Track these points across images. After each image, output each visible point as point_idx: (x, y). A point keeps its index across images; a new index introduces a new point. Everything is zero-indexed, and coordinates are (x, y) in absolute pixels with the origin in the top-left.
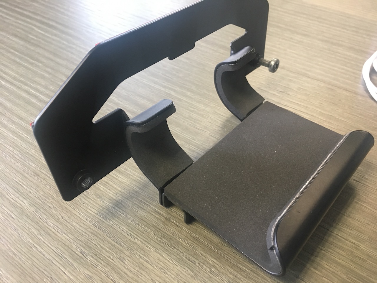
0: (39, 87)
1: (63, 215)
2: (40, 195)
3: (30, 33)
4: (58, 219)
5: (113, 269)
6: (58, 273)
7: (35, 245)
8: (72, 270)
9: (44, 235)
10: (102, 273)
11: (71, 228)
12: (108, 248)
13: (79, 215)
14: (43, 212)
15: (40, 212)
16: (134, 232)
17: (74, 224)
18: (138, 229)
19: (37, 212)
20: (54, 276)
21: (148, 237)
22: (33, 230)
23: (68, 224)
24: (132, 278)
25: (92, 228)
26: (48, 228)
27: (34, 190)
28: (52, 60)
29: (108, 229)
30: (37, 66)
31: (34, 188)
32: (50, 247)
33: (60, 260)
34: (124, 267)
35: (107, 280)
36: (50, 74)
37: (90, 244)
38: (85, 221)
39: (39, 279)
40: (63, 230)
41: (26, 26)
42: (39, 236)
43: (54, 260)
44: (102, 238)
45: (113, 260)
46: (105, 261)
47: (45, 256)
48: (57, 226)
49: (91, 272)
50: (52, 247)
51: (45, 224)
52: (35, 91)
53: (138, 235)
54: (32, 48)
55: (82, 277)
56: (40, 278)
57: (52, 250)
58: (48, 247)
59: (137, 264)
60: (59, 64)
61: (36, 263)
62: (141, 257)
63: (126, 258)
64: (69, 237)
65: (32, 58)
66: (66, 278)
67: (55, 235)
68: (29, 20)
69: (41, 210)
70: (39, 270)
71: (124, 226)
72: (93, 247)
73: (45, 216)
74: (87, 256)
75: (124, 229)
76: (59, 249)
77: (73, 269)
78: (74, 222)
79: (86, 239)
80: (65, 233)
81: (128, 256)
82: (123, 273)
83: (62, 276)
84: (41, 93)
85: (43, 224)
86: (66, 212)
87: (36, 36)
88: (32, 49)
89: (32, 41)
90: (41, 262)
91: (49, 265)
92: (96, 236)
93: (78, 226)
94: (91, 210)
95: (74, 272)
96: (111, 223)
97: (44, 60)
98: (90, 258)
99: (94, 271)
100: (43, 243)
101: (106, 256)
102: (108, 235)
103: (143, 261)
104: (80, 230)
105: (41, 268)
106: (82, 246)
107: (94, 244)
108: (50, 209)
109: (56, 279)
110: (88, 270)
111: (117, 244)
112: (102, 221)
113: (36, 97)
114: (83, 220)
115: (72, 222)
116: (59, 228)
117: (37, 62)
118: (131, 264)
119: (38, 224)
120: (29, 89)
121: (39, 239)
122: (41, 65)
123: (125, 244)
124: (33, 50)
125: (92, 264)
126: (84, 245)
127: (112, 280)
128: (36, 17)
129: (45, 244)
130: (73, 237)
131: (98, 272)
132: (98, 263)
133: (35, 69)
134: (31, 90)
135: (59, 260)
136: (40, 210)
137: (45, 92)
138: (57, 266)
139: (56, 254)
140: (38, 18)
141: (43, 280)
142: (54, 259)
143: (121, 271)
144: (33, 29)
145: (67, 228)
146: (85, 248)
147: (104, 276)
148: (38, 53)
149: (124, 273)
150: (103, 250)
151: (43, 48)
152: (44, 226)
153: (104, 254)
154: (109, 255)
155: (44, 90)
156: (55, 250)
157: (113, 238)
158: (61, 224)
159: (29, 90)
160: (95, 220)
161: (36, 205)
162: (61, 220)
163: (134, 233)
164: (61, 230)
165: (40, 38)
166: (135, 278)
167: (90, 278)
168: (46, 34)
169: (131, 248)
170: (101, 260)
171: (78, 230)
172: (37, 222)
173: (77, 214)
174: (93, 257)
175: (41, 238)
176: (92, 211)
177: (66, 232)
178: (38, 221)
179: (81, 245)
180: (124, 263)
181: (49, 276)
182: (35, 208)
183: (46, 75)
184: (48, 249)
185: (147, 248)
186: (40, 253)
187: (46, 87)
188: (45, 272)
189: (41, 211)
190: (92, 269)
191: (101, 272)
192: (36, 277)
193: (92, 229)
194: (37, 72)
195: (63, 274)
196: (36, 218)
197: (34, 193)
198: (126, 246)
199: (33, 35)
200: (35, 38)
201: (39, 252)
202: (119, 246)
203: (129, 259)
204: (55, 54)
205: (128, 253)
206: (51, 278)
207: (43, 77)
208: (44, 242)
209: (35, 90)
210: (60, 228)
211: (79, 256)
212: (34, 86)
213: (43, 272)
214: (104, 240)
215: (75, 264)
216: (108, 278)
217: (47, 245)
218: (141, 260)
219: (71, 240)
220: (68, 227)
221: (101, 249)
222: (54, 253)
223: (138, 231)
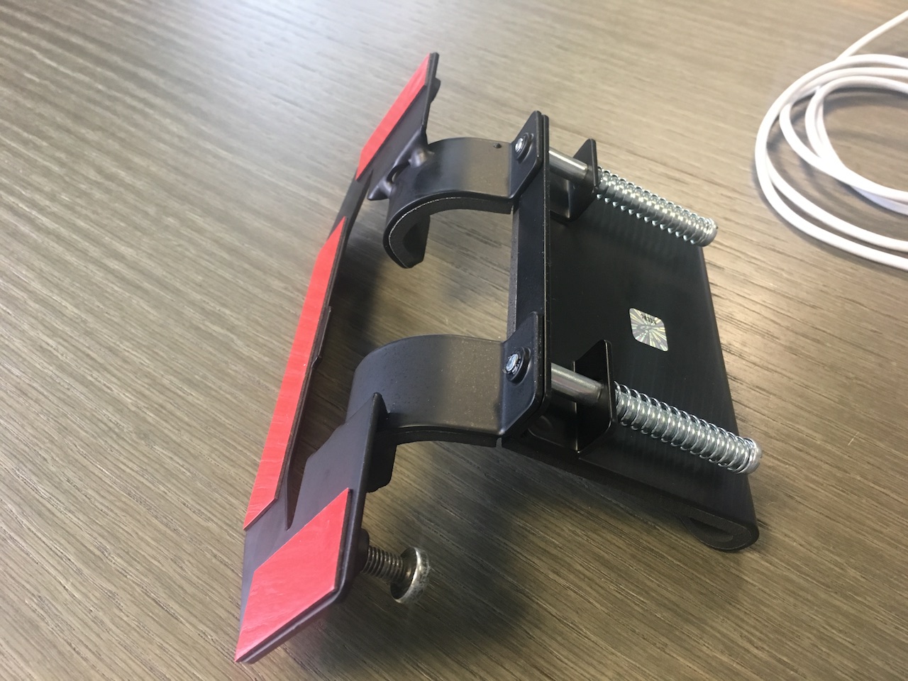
0: (38, 197)
1: (70, 474)
2: (27, 434)
3: (27, 68)
4: (59, 483)
5: (158, 578)
6: (52, 588)
7: (12, 534)
8: (80, 583)
9: (30, 514)
10: (136, 587)
11: (84, 500)
12: (152, 538)
13: (100, 475)
14: (30, 470)
15: (25, 469)
16: (208, 507)
17: (90, 492)
18: (215, 501)
19: (18, 470)
20: (44, 593)
21: (234, 516)
22: (9, 505)
23: (79, 493)
24: (193, 596)
25: (124, 499)
26: (38, 500)
27: (15, 424)
28: (68, 131)
29: (156, 501)
30: (37, 148)
31: (15, 421)
32: (40, 539)
33: (59, 563)
34: (179, 574)
35: (144, 599)
36: (62, 164)
37: (119, 532)
38: (111, 487)
39: (15, 599)
40: (66, 504)
41: (19, 51)
42: (20, 518)
43: (46, 563)
44: (141, 520)
45: (159, 562)
46: (144, 565)
47: (29, 556)
48: (57, 496)
49: (115, 586)
50: (44, 539)
51: (33, 493)
52: (28, 207)
53: (214, 512)
54: (29, 104)
55: (97, 594)
56: (19, 597)
57: (43, 545)
58: (36, 539)
59: (205, 570)
60: (83, 140)
61: (13, 570)
62: (215, 556)
63: (185, 557)
64: (79, 519)
65: (26, 128)
66: (68, 597)
67: (51, 516)
68: (24, 34)
69: (27, 465)
70: (18, 582)
71: (188, 495)
72: (123, 538)
73: (34, 478)
74: (109, 554)
75: (187, 501)
76: (58, 542)
77: (81, 581)
78: (91, 488)
79: (110, 523)
80: (70, 511)
81: (189, 554)
82: (177, 587)
83: (60, 593)
84: (41, 210)
85: (29, 493)
86: (75, 469)
87: (39, 75)
88: (29, 106)
89: (30, 87)
90: (21, 568)
91: (36, 573)
92: (131, 516)
93: (97, 497)
94: (125, 464)
95: (83, 585)
96: (163, 489)
97: (52, 133)
98: (116, 558)
99: (121, 583)
100: (27, 531)
101: (146, 556)
102: (155, 513)
103: (218, 563)
104: (101, 503)
105: (22, 578)
106: (103, 537)
107: (127, 532)
108: (45, 462)
109: (48, 600)
110: (109, 581)
111: (171, 530)
112: (146, 485)
113: (31, 221)
114: (109, 485)
115: (87, 489)
116: (60, 501)
117: (37, 138)
118: (194, 569)
119: (21, 493)
120: (17, 201)
121: (20, 523)
122: (45, 144)
123: (186, 531)
124: (29, 109)
125: (118, 571)
126: (106, 534)
127: (154, 600)
128: (41, 26)
129: (31, 534)
130: (86, 518)
131: (129, 585)
132: (130, 569)
133: (31, 154)
134: (20, 205)
135: (56, 562)
136: (25, 465)
137: (49, 207)
138: (52, 575)
139: (51, 553)
140: (47, 27)
141: (24, 602)
142: (47, 561)
143: (173, 584)
144: (32, 57)
145: (74, 500)
146: (106, 540)
147: (139, 594)
148: (41, 116)
149: (179, 586)
150: (143, 544)
151: (50, 103)
152: (31, 497)
153: (143, 551)
154: (154, 553)
155: (47, 203)
156: (49, 544)
157: (164, 520)
158: (65, 492)
159: (17, 205)
160: (131, 485)
161: (18, 456)
162: (64, 485)
163: (206, 509)
164: (63, 504)
165: (46, 79)
166: (201, 596)
167: (112, 596)
168: (62, 69)
169: (198, 537)
170: (136, 563)
171: (97, 504)
172: (19, 491)
173: (97, 473)
174: (121, 557)
175: (25, 521)
176: (128, 467)
177: (72, 508)
178: (21, 488)
179: (99, 534)
180: (181, 567)
181: (36, 593)
182: (16, 461)
183: (56, 168)
184: (36, 542)
185: (228, 538)
186: (21, 549)
187: (52, 197)
188: (28, 586)
189: (26, 467)
190: (118, 580)
191: (134, 585)
192: (12, 595)
193: (124, 503)
194: (36, 161)
195: (61, 589)
196: (17, 481)
197: (15, 431)
198: (187, 535)
199: (33, 73)
200: (37, 80)
201: (19, 547)
202: (174, 535)
203: (191, 559)
204: (77, 118)
205: (189, 548)
206: (39, 597)
207: (47, 173)
208: (29, 529)
209: (29, 205)
210: (63, 500)
211: (94, 554)
212: (28, 195)
213: (23, 586)
214: (145, 523)
215: (86, 571)
216: (148, 596)
217: (35, 534)
218: (214, 560)
219: (81, 523)
220: (77, 499)
221: (139, 541)
222: (48, 549)
223: (214, 504)
